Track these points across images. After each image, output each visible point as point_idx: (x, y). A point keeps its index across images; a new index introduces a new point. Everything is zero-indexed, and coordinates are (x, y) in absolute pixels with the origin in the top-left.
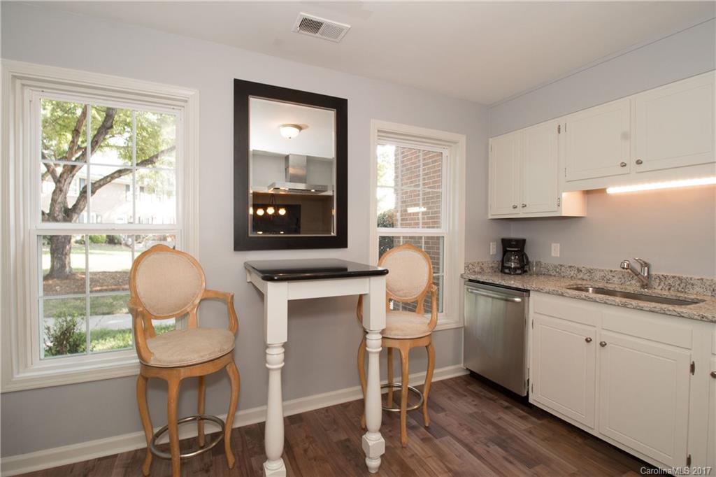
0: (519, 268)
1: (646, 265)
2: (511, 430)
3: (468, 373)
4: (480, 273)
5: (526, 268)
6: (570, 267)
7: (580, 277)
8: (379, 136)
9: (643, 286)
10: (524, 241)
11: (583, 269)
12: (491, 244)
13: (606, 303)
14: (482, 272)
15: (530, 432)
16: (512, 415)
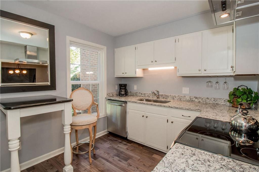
0: (125, 94)
1: (158, 92)
2: (121, 150)
3: (108, 133)
4: (112, 96)
5: (127, 94)
6: (139, 93)
7: (142, 96)
8: (70, 43)
9: (158, 98)
10: (126, 85)
11: (143, 93)
12: (116, 86)
13: (147, 104)
14: (113, 96)
15: (127, 149)
16: (122, 144)
